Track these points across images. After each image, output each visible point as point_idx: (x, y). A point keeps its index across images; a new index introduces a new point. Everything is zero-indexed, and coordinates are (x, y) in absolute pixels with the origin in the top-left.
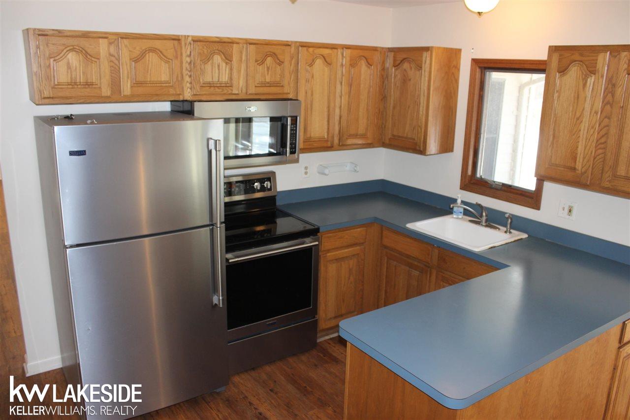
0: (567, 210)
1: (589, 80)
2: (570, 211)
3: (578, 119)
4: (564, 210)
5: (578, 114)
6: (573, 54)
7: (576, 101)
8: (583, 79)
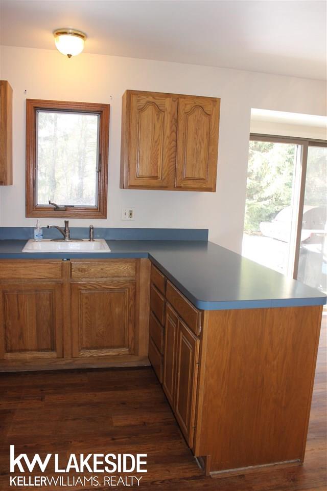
0: (128, 214)
1: (161, 115)
2: (131, 214)
3: (156, 142)
4: (125, 214)
5: (156, 139)
6: (148, 97)
7: (153, 130)
8: (157, 115)
